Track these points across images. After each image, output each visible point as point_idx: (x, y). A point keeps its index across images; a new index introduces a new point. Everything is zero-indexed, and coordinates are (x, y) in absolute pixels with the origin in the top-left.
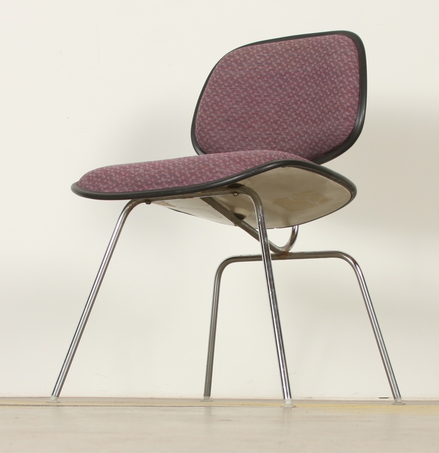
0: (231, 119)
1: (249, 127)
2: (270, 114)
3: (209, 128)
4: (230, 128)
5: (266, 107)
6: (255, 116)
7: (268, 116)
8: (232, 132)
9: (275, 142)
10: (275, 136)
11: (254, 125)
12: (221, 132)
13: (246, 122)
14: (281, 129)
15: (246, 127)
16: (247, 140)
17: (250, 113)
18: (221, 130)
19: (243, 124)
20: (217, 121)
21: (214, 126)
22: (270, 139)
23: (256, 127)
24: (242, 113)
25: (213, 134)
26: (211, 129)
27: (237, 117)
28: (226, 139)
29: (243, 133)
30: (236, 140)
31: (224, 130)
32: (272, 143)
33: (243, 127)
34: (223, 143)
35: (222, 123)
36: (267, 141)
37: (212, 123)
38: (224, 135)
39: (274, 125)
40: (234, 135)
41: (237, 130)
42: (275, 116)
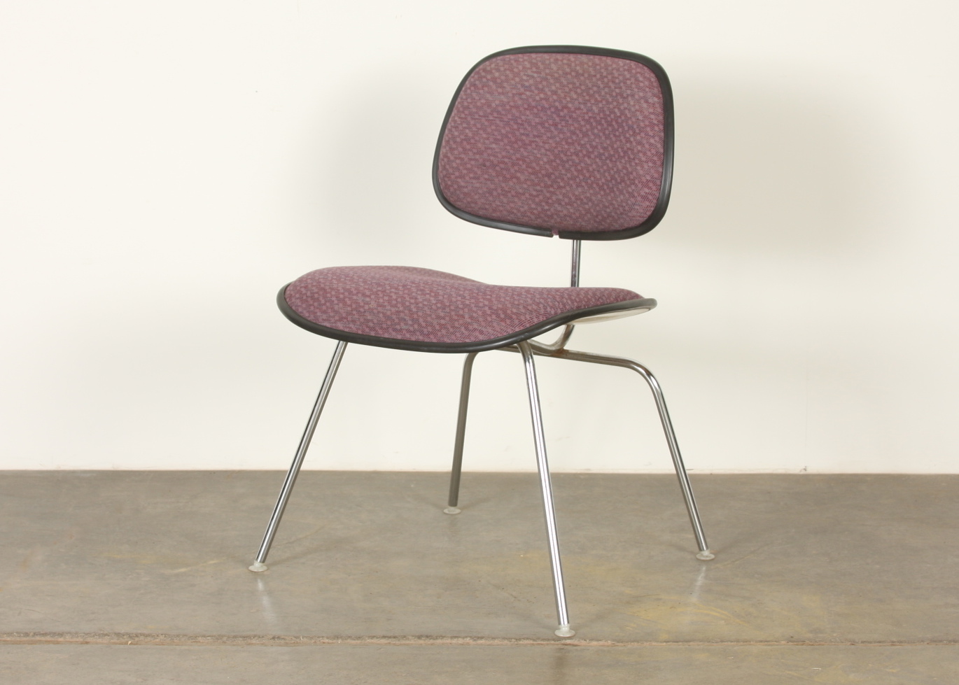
0: (488, 164)
1: (511, 178)
2: (541, 163)
3: (457, 174)
4: (486, 176)
5: (535, 152)
6: (521, 162)
7: (538, 164)
8: (489, 182)
9: (547, 203)
10: (548, 195)
11: (519, 175)
12: (474, 181)
13: (508, 170)
14: (555, 187)
15: (508, 176)
16: (509, 195)
17: (514, 157)
18: (474, 178)
19: (504, 172)
20: (469, 166)
21: (465, 172)
22: (541, 197)
23: (522, 178)
24: (503, 157)
25: (463, 184)
26: (462, 177)
27: (495, 162)
28: (480, 191)
29: (503, 185)
30: (495, 193)
31: (478, 178)
32: (544, 204)
33: (504, 177)
34: (476, 197)
35: (476, 169)
36: (537, 200)
37: (461, 168)
38: (478, 185)
39: (546, 179)
40: (492, 186)
41: (496, 180)
42: (547, 166)
